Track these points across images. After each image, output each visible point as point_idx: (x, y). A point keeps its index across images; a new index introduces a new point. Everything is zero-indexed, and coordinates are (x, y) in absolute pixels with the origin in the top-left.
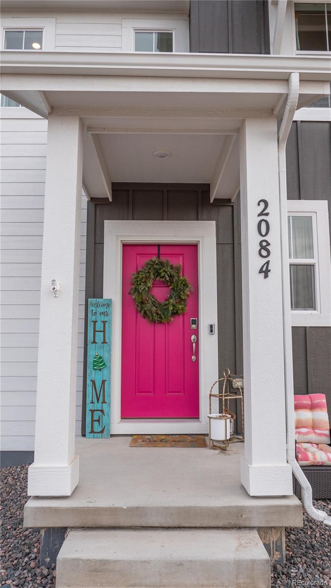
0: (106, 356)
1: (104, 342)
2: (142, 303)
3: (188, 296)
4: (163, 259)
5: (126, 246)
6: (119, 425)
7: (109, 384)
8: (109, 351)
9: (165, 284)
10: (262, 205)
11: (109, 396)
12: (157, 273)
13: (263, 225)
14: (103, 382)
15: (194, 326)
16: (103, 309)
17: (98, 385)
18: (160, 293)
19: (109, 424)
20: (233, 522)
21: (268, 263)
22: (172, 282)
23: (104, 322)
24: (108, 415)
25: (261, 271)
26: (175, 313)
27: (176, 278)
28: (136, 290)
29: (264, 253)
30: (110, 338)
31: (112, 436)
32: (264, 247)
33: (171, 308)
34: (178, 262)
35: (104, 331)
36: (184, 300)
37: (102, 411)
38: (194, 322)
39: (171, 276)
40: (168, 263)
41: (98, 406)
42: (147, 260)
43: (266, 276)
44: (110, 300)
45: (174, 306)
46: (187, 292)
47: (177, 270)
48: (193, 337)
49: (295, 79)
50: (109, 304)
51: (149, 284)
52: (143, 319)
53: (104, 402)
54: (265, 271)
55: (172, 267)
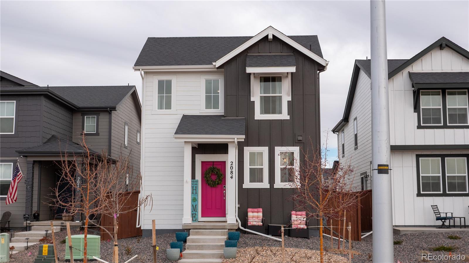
0: (196, 197)
1: (196, 193)
2: (208, 181)
3: (222, 178)
4: (215, 166)
5: (202, 162)
6: (201, 219)
7: (198, 206)
8: (198, 196)
9: (215, 175)
10: (232, 163)
11: (198, 209)
12: (212, 171)
13: (232, 167)
14: (196, 205)
15: (224, 188)
16: (195, 183)
17: (194, 206)
18: (214, 178)
19: (198, 218)
20: (223, 228)
21: (232, 176)
22: (217, 174)
23: (196, 187)
24: (198, 215)
25: (231, 177)
26: (218, 184)
27: (218, 173)
28: (206, 177)
29: (232, 173)
30: (198, 192)
31: (199, 222)
32: (232, 172)
33: (217, 182)
34: (219, 167)
35: (196, 190)
36: (221, 180)
37: (196, 214)
38: (225, 187)
39: (217, 172)
40: (216, 168)
41: (194, 213)
42: (209, 167)
43: (232, 178)
44: (198, 180)
45: (218, 182)
46: (222, 177)
47: (219, 170)
48: (224, 191)
49: (236, 139)
50: (197, 181)
51: (210, 175)
52: (208, 186)
53: (196, 211)
54: (232, 177)
55: (217, 169)
